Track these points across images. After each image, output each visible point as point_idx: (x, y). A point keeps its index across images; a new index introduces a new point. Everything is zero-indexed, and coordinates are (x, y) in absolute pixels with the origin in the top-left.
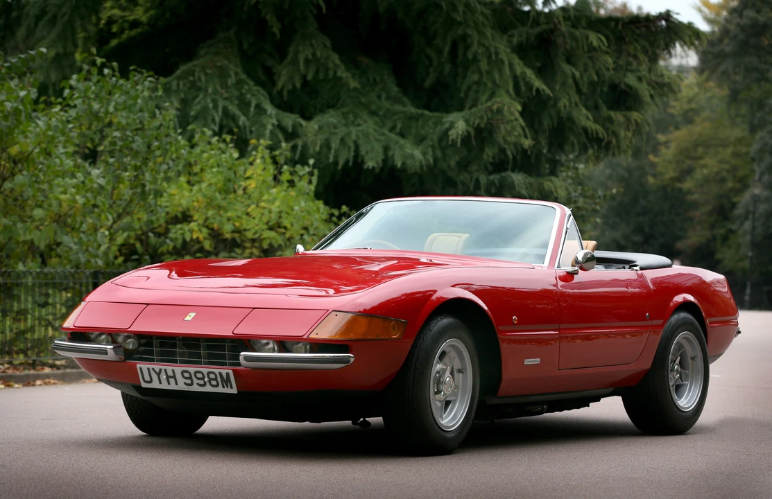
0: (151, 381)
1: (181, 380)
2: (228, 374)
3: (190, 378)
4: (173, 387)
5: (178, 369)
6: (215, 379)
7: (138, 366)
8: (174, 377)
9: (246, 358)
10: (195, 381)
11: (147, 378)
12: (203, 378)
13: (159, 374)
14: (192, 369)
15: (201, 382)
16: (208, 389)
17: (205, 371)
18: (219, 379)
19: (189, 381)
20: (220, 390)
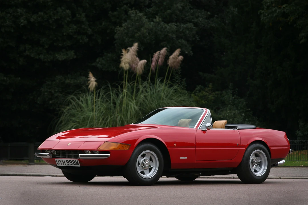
0: (59, 164)
1: (66, 163)
2: (77, 161)
3: (68, 162)
4: (64, 165)
5: (65, 160)
6: (74, 163)
7: (56, 159)
8: (64, 162)
9: (81, 156)
10: (70, 163)
11: (58, 163)
12: (71, 162)
13: (61, 162)
14: (69, 160)
15: (71, 164)
16: (73, 165)
17: (72, 160)
18: (75, 163)
19: (68, 163)
20: (76, 166)
